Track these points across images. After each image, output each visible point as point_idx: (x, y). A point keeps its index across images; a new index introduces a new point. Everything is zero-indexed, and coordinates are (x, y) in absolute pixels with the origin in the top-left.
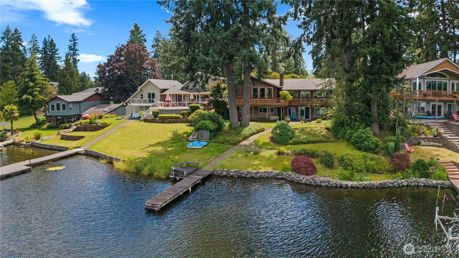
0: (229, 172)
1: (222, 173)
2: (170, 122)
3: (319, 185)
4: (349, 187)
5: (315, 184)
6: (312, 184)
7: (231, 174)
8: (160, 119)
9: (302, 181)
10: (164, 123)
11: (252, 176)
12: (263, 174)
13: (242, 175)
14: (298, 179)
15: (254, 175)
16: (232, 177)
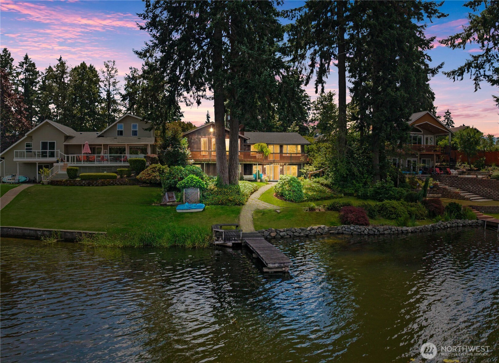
0: (278, 232)
1: (270, 233)
2: (103, 184)
3: (382, 234)
4: (409, 232)
5: (378, 233)
6: (376, 233)
7: (281, 234)
8: (82, 180)
9: (363, 232)
10: (93, 185)
11: (307, 233)
12: (318, 231)
13: (295, 234)
14: (359, 230)
15: (309, 232)
16: (282, 237)
